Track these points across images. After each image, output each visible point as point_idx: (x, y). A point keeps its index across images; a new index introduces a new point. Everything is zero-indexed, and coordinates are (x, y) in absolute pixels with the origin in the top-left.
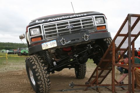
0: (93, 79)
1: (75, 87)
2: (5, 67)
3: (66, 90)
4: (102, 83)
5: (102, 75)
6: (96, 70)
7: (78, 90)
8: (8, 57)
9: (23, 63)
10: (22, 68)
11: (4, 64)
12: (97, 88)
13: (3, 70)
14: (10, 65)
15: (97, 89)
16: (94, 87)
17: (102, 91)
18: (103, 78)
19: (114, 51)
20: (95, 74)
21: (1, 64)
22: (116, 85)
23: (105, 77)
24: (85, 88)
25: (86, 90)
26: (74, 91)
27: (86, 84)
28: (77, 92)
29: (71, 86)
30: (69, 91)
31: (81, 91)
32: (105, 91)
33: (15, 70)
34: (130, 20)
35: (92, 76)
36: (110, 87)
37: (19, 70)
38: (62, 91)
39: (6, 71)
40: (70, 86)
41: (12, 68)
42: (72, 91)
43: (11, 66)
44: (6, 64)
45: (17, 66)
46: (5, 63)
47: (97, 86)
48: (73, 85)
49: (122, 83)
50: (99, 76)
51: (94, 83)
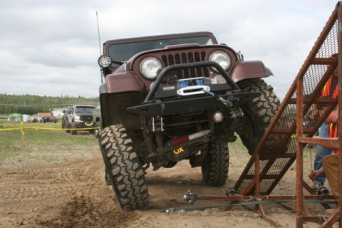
0: (247, 182)
2: (17, 155)
4: (271, 195)
5: (271, 171)
8: (24, 130)
9: (64, 147)
10: (62, 158)
11: (15, 150)
12: (257, 205)
13: (13, 164)
14: (30, 151)
15: (257, 208)
16: (249, 202)
18: (272, 180)
20: (252, 171)
21: (8, 148)
22: (307, 198)
23: (278, 178)
24: (226, 204)
25: (229, 208)
27: (227, 195)
29: (188, 199)
33: (45, 163)
35: (245, 175)
36: (294, 204)
37: (54, 162)
39: (20, 165)
40: (184, 199)
41: (37, 157)
43: (32, 154)
44: (19, 149)
45: (49, 154)
46: (18, 146)
47: (256, 200)
49: (324, 191)
50: (264, 175)
51: (250, 193)
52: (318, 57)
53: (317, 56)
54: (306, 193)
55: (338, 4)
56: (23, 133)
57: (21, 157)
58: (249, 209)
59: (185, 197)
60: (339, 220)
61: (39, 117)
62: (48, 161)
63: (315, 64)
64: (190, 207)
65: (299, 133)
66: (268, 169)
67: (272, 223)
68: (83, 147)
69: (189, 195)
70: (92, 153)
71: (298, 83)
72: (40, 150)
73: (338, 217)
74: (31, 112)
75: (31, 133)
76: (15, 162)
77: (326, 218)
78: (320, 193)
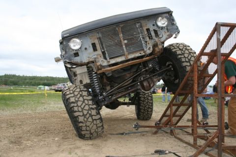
0: (165, 119)
1: (140, 129)
2: (43, 106)
3: (129, 133)
4: (179, 124)
5: (177, 113)
6: (169, 106)
7: (145, 133)
8: (47, 93)
11: (42, 104)
12: (171, 131)
14: (50, 104)
15: (172, 133)
16: (167, 129)
17: (178, 134)
18: (179, 117)
19: (197, 77)
20: (168, 113)
21: (38, 102)
23: (181, 117)
24: (154, 130)
25: (156, 133)
26: (140, 134)
27: (156, 124)
28: (143, 135)
29: (135, 127)
30: (132, 134)
31: (150, 134)
32: (183, 134)
33: (58, 110)
34: (220, 31)
35: (164, 115)
36: (190, 130)
38: (122, 134)
39: (45, 110)
40: (133, 127)
41: (54, 107)
42: (137, 134)
43: (51, 106)
45: (59, 106)
46: (44, 102)
47: (171, 128)
48: (137, 127)
49: (206, 123)
50: (174, 115)
51: (167, 124)
53: (205, 51)
54: (198, 125)
55: (217, 24)
56: (46, 95)
57: (45, 107)
58: (167, 133)
60: (218, 137)
61: (53, 87)
62: (59, 109)
64: (136, 131)
65: (195, 92)
67: (179, 139)
71: (195, 65)
72: (54, 103)
73: (217, 135)
74: (49, 85)
75: (49, 95)
76: (43, 109)
77: (210, 136)
78: (203, 124)
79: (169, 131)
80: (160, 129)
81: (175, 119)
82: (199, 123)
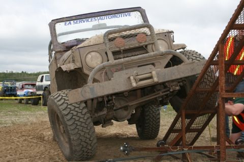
0: (173, 136)
1: (133, 154)
3: (114, 161)
4: (196, 144)
5: (194, 126)
9: (11, 113)
10: (10, 122)
12: (184, 154)
15: (184, 158)
16: (177, 152)
18: (196, 133)
20: (178, 125)
22: (227, 146)
23: (200, 131)
24: (158, 154)
25: (159, 159)
27: (158, 145)
29: (124, 151)
32: (203, 160)
40: (121, 151)
47: (183, 150)
48: (128, 149)
49: (240, 141)
50: (188, 129)
51: (177, 144)
52: (237, 23)
54: (227, 144)
58: (177, 158)
59: (122, 148)
63: (234, 29)
64: (126, 157)
65: (222, 89)
66: (192, 124)
68: (28, 113)
69: (125, 147)
70: (36, 118)
71: (220, 46)
78: (236, 143)
79: (180, 156)
80: (166, 152)
81: (189, 136)
82: (230, 142)
